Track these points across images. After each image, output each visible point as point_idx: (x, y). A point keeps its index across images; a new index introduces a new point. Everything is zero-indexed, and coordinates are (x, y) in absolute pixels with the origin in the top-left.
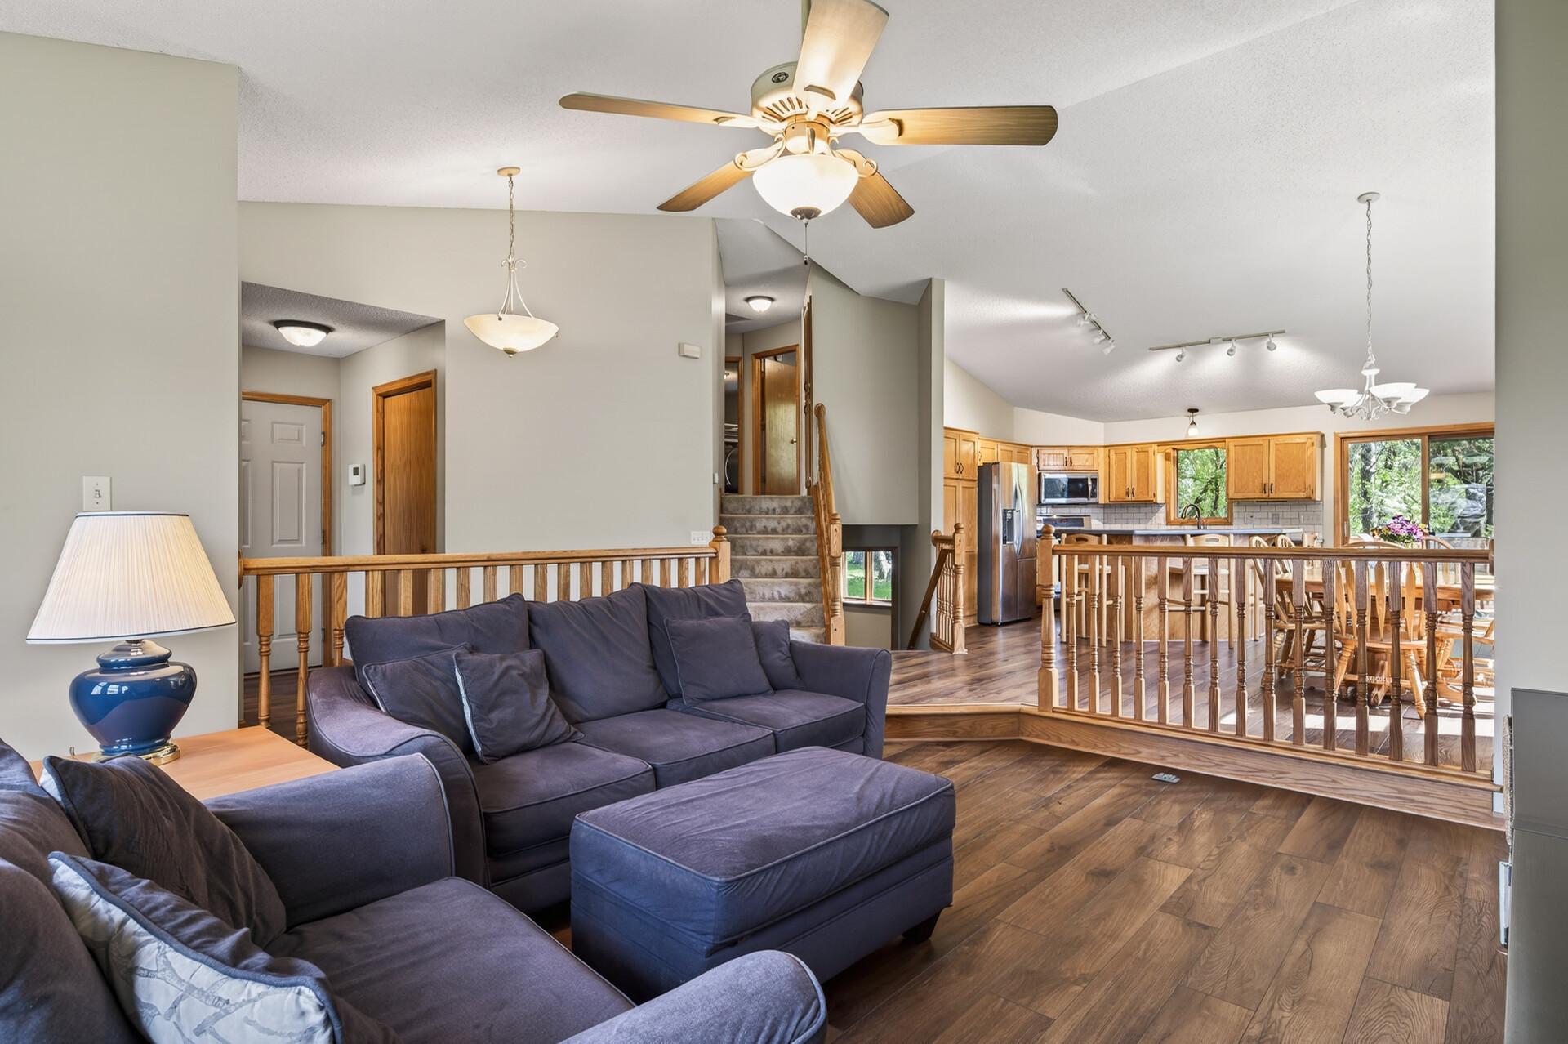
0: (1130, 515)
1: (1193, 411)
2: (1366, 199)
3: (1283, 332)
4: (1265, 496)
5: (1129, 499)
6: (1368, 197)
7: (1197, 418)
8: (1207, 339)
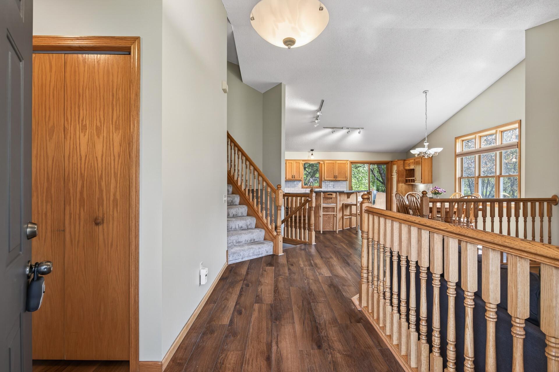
0: (290, 185)
1: (312, 150)
2: (425, 92)
3: (363, 128)
4: (335, 179)
5: (293, 179)
6: (426, 92)
7: (313, 152)
8: (342, 127)
